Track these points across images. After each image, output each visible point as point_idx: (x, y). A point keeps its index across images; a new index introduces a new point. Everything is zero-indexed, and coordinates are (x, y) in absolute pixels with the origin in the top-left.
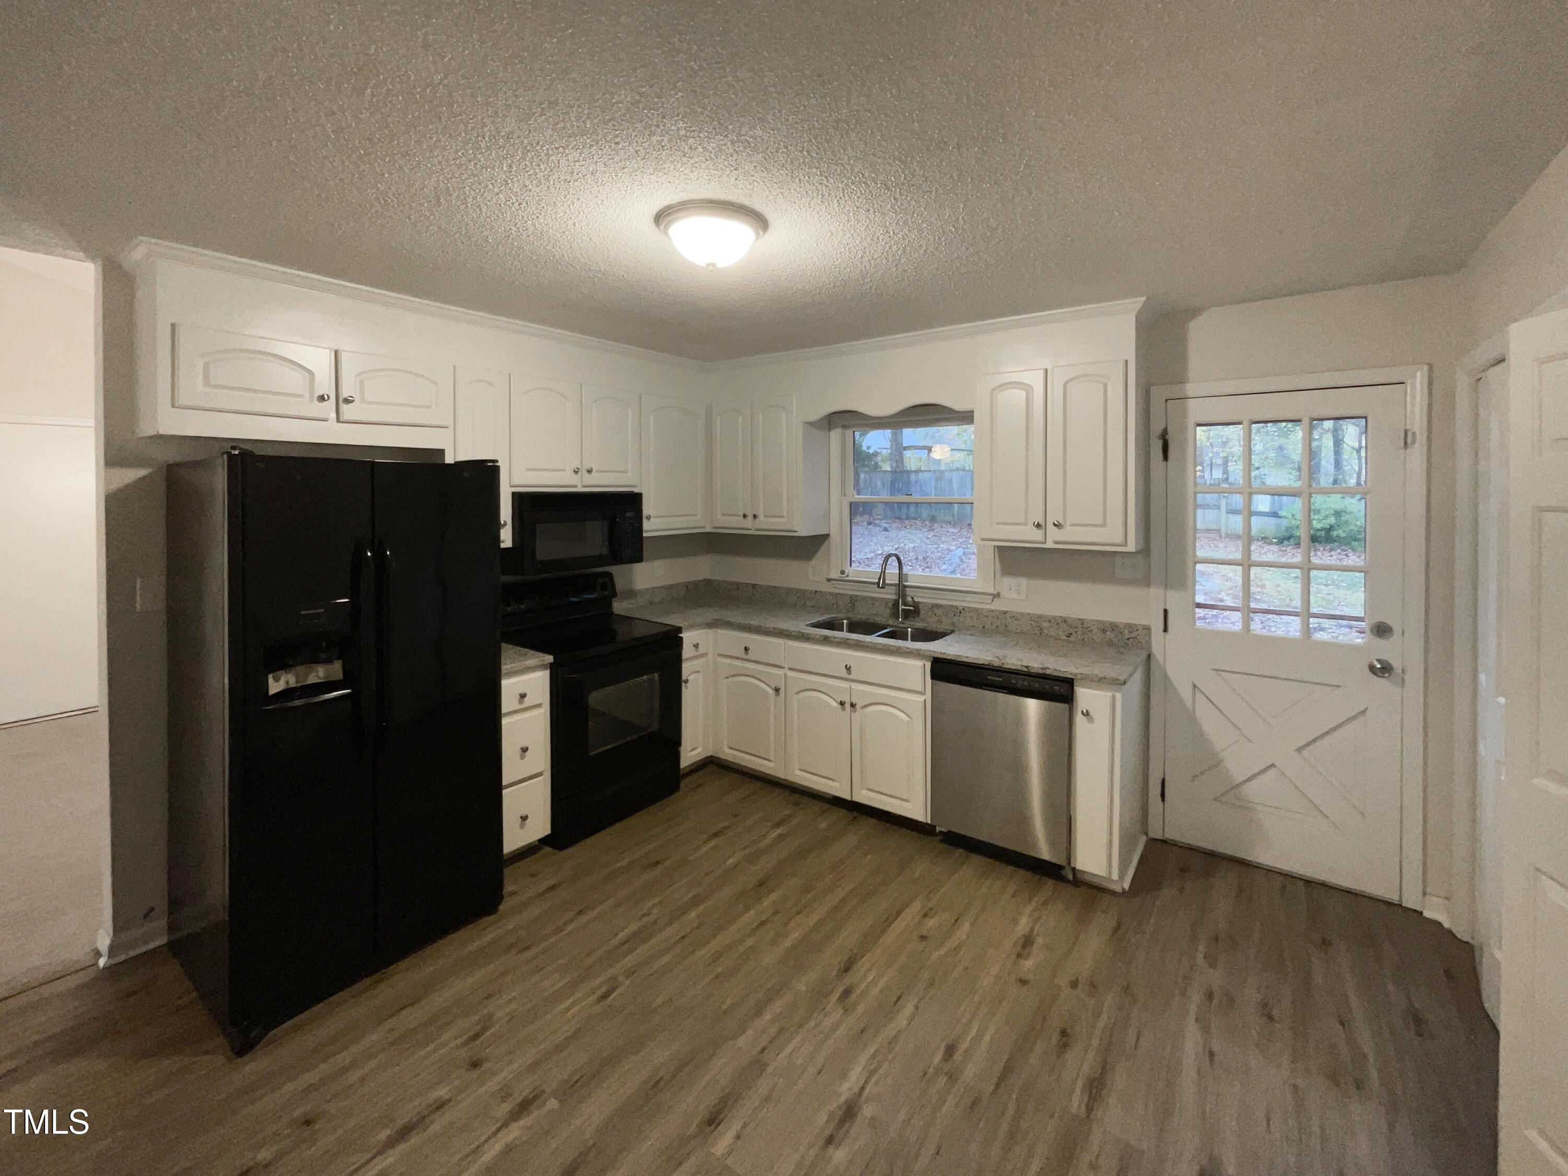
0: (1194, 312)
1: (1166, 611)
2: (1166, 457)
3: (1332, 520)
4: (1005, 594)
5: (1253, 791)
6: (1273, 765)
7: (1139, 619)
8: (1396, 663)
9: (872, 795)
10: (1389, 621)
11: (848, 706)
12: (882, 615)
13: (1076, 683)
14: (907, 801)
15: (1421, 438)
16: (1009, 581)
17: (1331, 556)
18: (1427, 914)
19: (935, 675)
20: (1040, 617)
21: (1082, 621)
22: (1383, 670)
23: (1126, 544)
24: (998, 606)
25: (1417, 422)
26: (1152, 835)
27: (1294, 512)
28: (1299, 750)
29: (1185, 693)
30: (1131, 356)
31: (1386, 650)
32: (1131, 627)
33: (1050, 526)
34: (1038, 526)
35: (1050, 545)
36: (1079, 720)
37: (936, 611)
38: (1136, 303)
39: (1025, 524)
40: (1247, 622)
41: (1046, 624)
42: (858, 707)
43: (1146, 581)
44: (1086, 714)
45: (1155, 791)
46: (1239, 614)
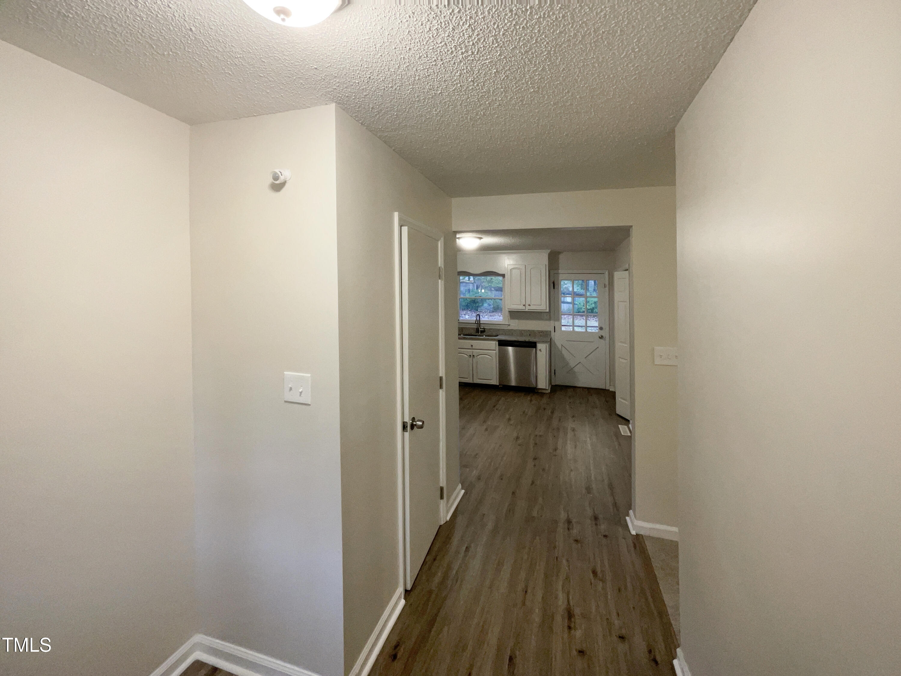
0: (559, 253)
1: (555, 327)
2: (554, 288)
3: (593, 305)
4: (511, 324)
5: (576, 369)
6: (580, 362)
7: (549, 330)
8: (604, 336)
9: (480, 380)
10: (603, 327)
11: (472, 356)
12: (473, 332)
13: (537, 343)
14: (491, 380)
15: (608, 286)
16: (513, 321)
17: (593, 319)
18: (610, 390)
19: (499, 345)
20: (522, 330)
21: (534, 331)
22: (601, 337)
23: (546, 310)
24: (509, 328)
25: (607, 283)
26: (552, 384)
27: (580, 302)
28: (586, 358)
29: (560, 347)
30: (547, 264)
31: (602, 333)
32: (547, 331)
33: (527, 306)
34: (524, 305)
35: (527, 310)
36: (538, 352)
37: (491, 330)
38: (549, 251)
39: (520, 305)
40: (573, 329)
41: (523, 332)
42: (475, 356)
43: (550, 319)
44: (540, 350)
45: (553, 374)
46: (572, 327)
